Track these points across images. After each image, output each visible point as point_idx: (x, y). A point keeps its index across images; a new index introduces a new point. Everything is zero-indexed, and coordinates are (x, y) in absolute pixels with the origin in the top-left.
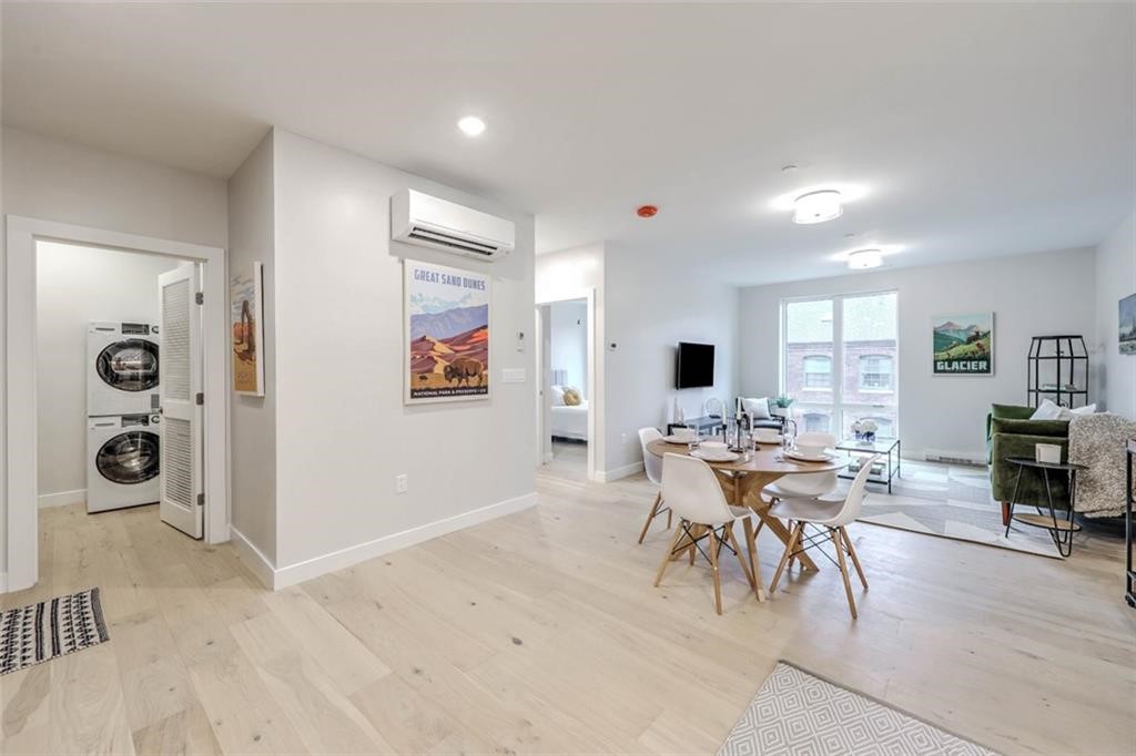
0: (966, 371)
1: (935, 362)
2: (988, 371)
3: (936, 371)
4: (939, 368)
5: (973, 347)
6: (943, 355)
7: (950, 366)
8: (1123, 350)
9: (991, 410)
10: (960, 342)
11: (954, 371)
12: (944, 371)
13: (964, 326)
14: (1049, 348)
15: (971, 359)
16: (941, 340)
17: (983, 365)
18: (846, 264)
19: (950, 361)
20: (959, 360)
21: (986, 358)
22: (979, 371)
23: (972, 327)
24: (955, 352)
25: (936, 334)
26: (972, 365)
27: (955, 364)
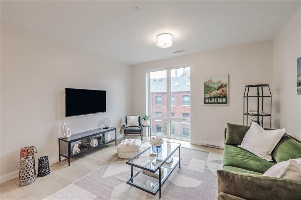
0: (217, 103)
1: (205, 99)
2: (226, 103)
3: (205, 103)
4: (206, 102)
5: (220, 91)
6: (208, 95)
7: (211, 100)
9: (227, 126)
10: (215, 89)
11: (213, 103)
12: (208, 103)
13: (217, 81)
15: (219, 97)
16: (207, 88)
17: (224, 100)
19: (211, 98)
20: (214, 98)
21: (225, 97)
22: (222, 103)
23: (220, 81)
24: (213, 94)
25: (205, 85)
26: (220, 100)
27: (213, 100)
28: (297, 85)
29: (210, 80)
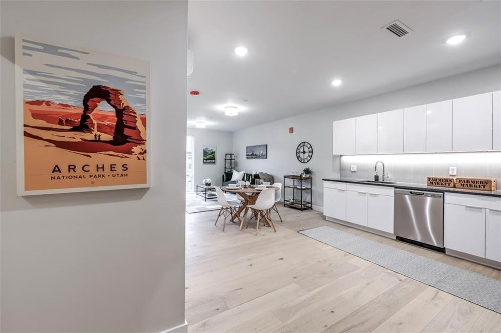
1: (204, 160)
2: (214, 163)
3: (204, 163)
5: (212, 155)
6: (205, 158)
8: (247, 158)
9: (224, 174)
10: (209, 154)
11: (208, 163)
12: (206, 163)
13: (210, 149)
14: (228, 157)
15: (211, 159)
16: (205, 153)
18: (195, 125)
19: (207, 160)
21: (214, 159)
24: (208, 157)
25: (204, 151)
26: (212, 161)
28: (247, 155)
29: (207, 148)
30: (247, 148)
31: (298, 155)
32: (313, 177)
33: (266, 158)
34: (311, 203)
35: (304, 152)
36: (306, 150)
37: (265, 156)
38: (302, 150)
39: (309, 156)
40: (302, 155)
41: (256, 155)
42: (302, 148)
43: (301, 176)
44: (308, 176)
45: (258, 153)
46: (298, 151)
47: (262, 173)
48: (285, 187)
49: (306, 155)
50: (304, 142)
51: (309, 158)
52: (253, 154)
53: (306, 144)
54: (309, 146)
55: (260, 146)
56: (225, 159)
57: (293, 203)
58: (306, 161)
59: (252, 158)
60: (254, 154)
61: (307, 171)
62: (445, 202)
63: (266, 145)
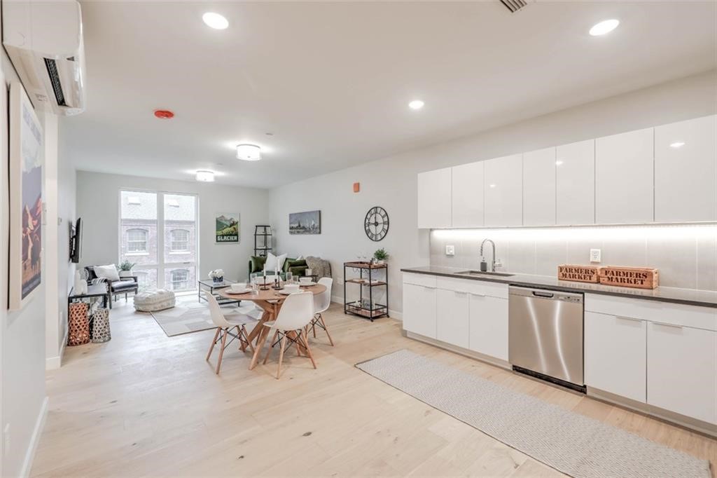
0: (229, 241)
1: (217, 236)
2: (237, 241)
3: (217, 241)
4: (219, 239)
5: (232, 229)
6: (220, 233)
7: (223, 238)
8: (291, 233)
10: (227, 226)
11: (225, 241)
12: (221, 241)
13: (229, 219)
14: (261, 231)
15: (231, 235)
16: (220, 224)
17: (236, 238)
18: (194, 176)
19: (223, 236)
20: (227, 235)
21: (237, 235)
22: (234, 241)
23: (231, 219)
24: (225, 231)
25: (217, 221)
26: (232, 238)
27: (225, 237)
28: (291, 228)
29: (223, 216)
30: (290, 215)
31: (367, 228)
32: (390, 264)
33: (320, 233)
34: (387, 307)
35: (376, 224)
36: (380, 220)
37: (318, 230)
38: (372, 221)
39: (383, 229)
40: (372, 228)
41: (304, 228)
42: (374, 216)
43: (371, 263)
44: (382, 262)
45: (307, 225)
46: (367, 221)
47: (311, 258)
48: (345, 281)
49: (380, 227)
50: (376, 208)
51: (383, 234)
52: (299, 226)
53: (379, 210)
54: (383, 213)
55: (309, 213)
56: (255, 235)
57: (358, 309)
58: (379, 238)
59: (298, 232)
60: (302, 225)
61: (381, 255)
62: (585, 309)
63: (320, 211)
